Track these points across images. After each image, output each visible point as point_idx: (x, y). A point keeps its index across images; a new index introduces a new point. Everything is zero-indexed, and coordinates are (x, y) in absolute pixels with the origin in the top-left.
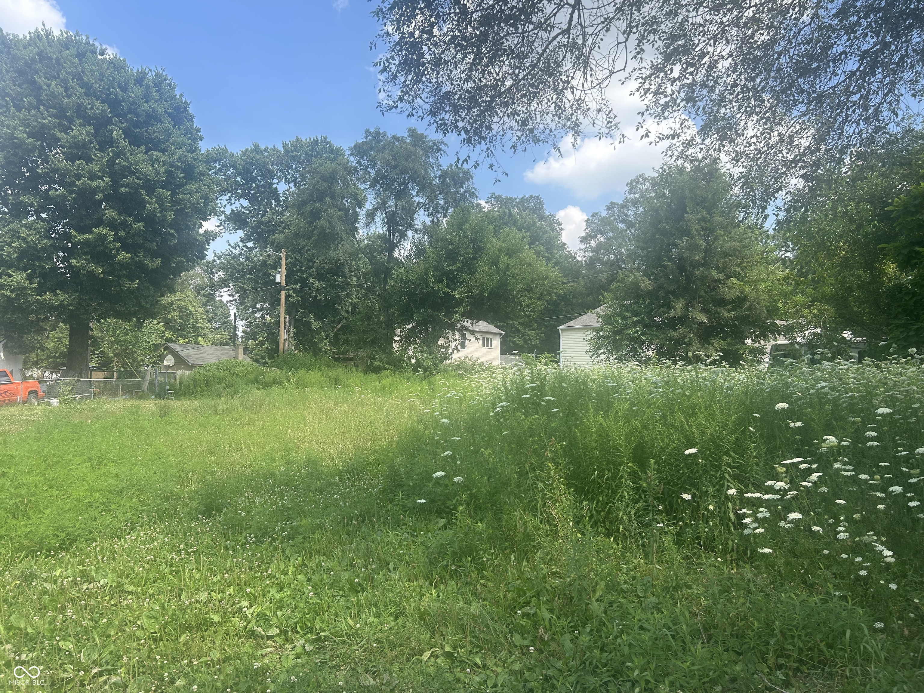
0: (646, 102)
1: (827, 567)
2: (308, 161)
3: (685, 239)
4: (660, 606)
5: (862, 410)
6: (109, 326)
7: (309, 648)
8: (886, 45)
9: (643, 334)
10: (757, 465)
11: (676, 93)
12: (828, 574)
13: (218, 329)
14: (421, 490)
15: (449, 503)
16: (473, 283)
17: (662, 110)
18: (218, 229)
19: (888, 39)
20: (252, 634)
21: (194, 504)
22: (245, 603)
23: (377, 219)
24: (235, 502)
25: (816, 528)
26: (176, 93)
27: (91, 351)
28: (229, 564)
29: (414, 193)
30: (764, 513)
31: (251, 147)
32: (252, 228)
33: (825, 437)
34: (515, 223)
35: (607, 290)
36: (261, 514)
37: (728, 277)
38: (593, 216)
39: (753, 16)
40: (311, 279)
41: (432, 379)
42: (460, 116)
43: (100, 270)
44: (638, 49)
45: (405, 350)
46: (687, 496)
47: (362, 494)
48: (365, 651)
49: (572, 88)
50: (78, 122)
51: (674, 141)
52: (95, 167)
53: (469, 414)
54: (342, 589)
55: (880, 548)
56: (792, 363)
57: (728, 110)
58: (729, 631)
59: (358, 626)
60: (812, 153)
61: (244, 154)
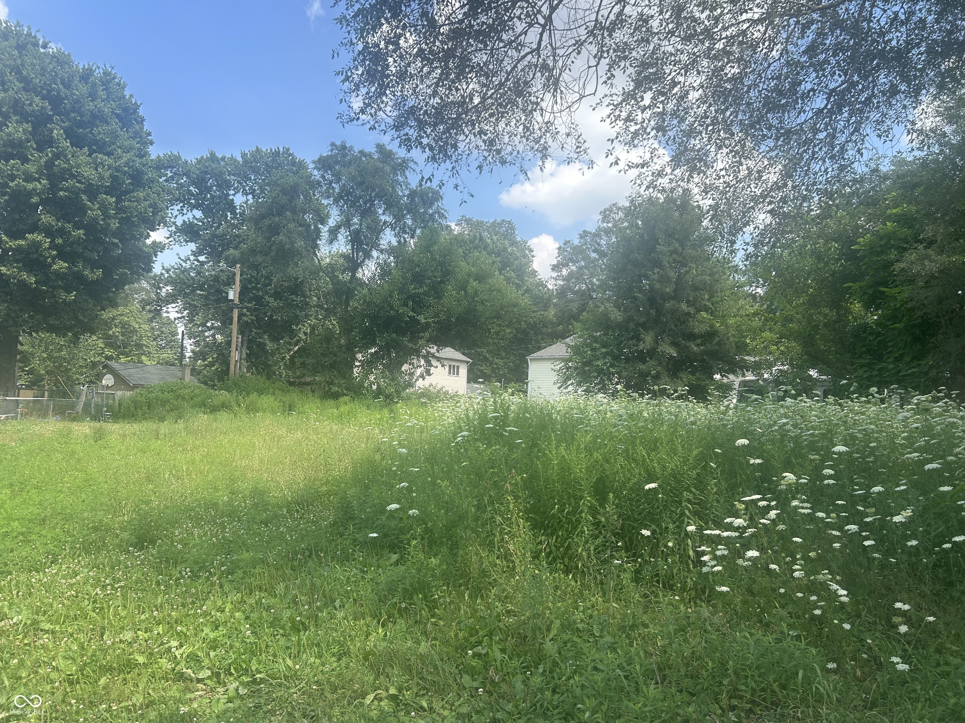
0: (617, 129)
1: (783, 607)
2: (269, 172)
3: (656, 270)
4: (615, 646)
5: (822, 448)
6: (41, 341)
7: (243, 691)
8: (854, 85)
9: (612, 366)
10: (718, 501)
11: (647, 121)
12: (784, 613)
13: (164, 348)
14: (373, 523)
15: (402, 537)
16: (440, 307)
17: (632, 137)
18: (167, 241)
19: (856, 78)
20: (181, 677)
21: (125, 535)
22: (174, 643)
23: (340, 237)
24: (172, 533)
25: (773, 566)
26: (125, 93)
27: (20, 368)
28: (159, 601)
29: (380, 211)
30: (722, 551)
31: (206, 154)
32: (205, 241)
33: (784, 475)
34: (486, 247)
35: (577, 320)
36: (199, 548)
37: (699, 311)
38: (565, 244)
39: (724, 48)
40: (266, 297)
41: (394, 407)
42: (425, 132)
43: (33, 280)
44: (609, 75)
45: (366, 376)
46: (646, 533)
47: (310, 527)
48: (304, 693)
49: (542, 109)
50: (15, 118)
51: (644, 170)
52: (31, 168)
53: (430, 444)
54: (283, 628)
55: (835, 587)
56: (756, 400)
57: (697, 142)
58: (683, 672)
59: (297, 667)
60: (779, 188)
61: (199, 161)
